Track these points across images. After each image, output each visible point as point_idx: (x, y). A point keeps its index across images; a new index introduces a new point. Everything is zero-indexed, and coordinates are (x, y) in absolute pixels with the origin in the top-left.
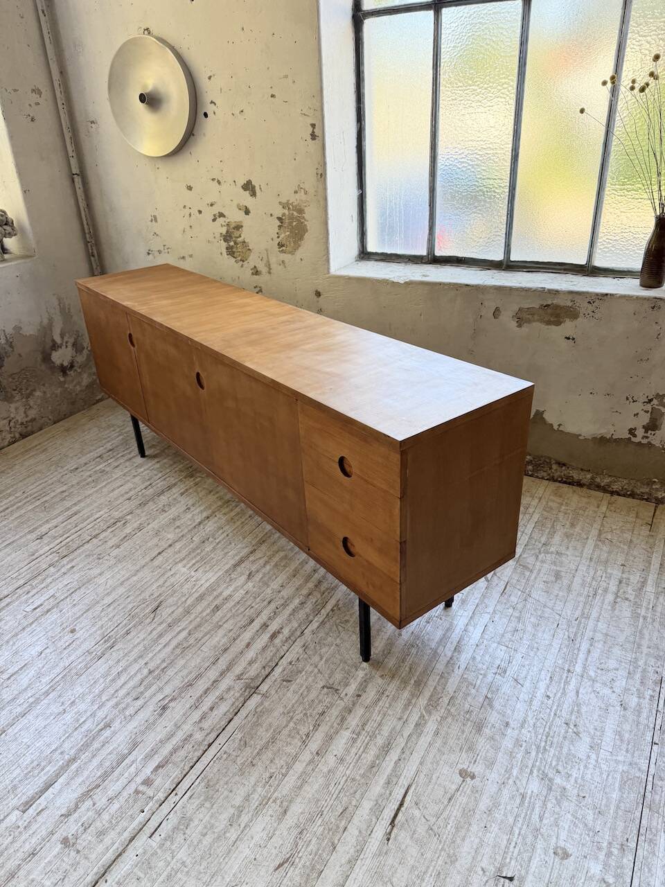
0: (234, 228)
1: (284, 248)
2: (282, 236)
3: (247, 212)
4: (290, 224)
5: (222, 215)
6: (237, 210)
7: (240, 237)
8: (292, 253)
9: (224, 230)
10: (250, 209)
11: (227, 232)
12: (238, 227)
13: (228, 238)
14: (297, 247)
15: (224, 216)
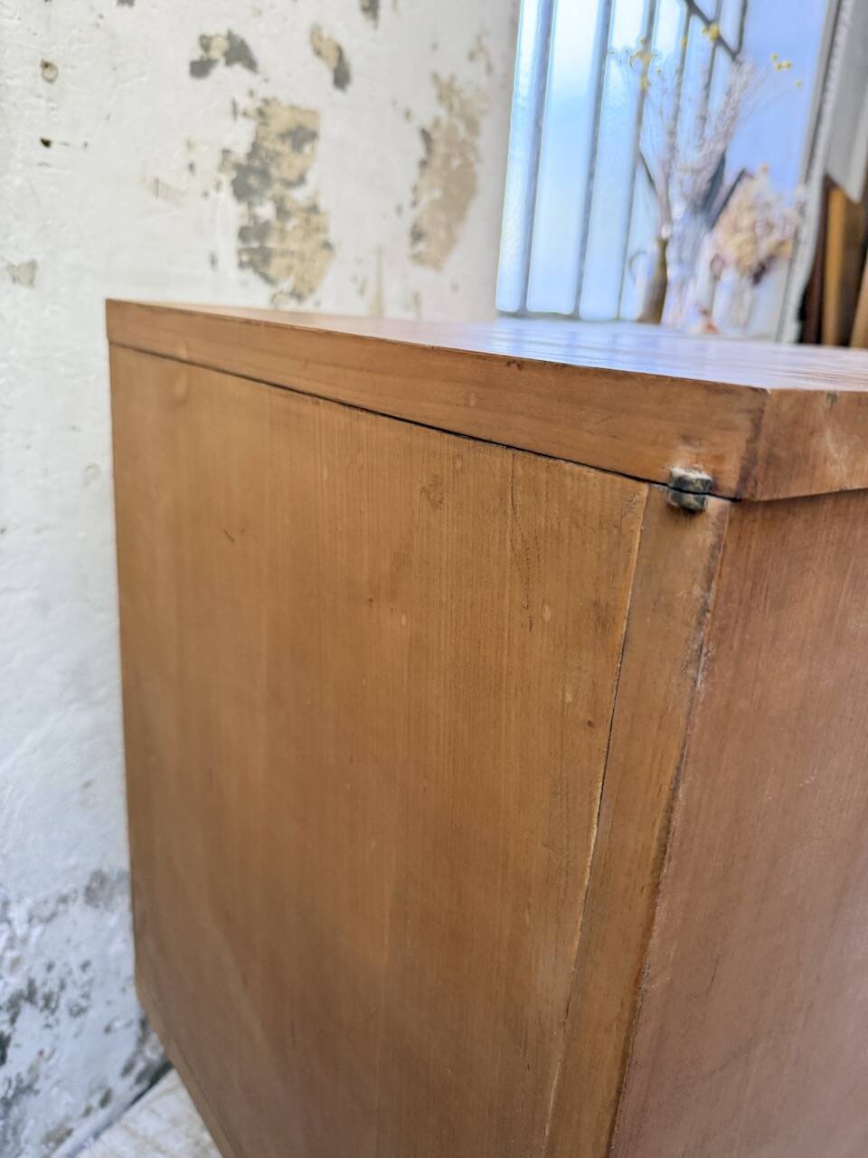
0: (283, 136)
1: (421, 247)
2: (425, 200)
3: (341, 78)
4: (448, 157)
5: (239, 53)
6: (309, 51)
7: (301, 180)
8: (437, 265)
9: (240, 137)
10: (355, 61)
11: (255, 149)
12: (301, 136)
13: (253, 181)
14: (450, 243)
15: (251, 65)
